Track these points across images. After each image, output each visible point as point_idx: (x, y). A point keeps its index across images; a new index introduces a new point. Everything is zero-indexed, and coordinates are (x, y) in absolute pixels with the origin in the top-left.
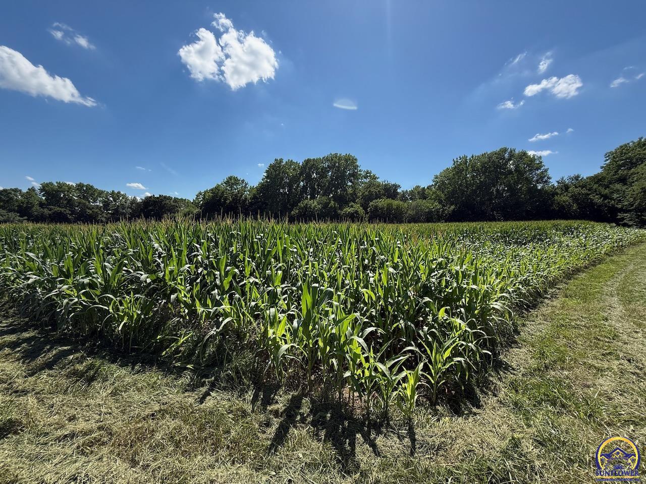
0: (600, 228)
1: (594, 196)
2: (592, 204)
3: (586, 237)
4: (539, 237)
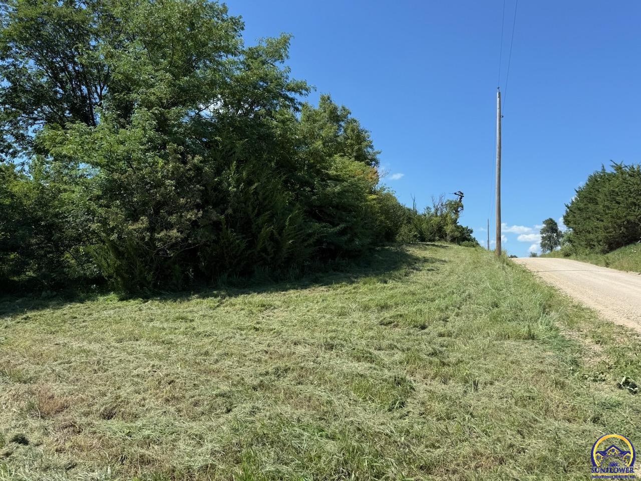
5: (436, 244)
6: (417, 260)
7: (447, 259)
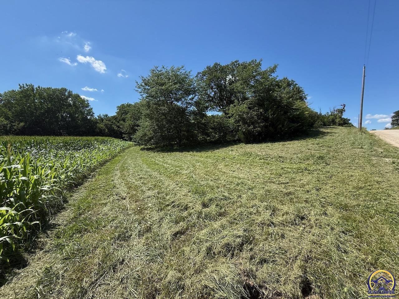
0: (116, 141)
1: (114, 126)
2: (114, 130)
3: (111, 145)
4: (87, 146)
5: (332, 127)
6: (325, 133)
7: (337, 132)
